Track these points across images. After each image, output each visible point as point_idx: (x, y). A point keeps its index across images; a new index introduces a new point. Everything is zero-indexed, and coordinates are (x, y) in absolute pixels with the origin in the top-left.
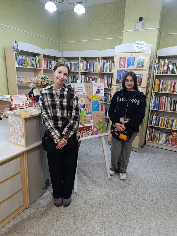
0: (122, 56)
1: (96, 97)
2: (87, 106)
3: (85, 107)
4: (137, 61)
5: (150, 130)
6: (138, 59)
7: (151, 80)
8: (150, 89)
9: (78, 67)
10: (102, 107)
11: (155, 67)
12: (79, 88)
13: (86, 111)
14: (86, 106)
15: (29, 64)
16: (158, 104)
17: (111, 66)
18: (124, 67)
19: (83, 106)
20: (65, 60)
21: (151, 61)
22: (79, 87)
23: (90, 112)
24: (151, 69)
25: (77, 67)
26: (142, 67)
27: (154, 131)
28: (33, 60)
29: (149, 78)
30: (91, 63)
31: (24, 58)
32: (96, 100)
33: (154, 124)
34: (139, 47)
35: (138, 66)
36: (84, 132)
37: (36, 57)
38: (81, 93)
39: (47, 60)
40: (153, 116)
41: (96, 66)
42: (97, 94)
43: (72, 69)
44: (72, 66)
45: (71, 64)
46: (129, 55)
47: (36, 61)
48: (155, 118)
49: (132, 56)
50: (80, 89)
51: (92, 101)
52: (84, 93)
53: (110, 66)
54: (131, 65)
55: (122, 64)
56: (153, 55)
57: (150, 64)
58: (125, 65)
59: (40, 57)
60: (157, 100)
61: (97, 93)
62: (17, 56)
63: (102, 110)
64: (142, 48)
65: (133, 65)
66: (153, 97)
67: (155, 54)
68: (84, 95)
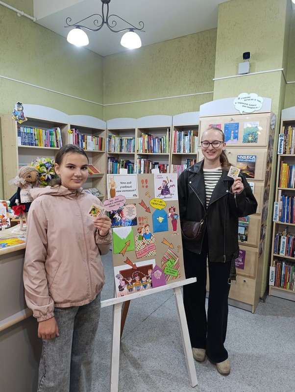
0: (215, 123)
1: (161, 202)
2: (141, 222)
3: (136, 225)
4: (243, 130)
5: (276, 264)
6: (245, 127)
7: (273, 165)
8: (271, 183)
9: (134, 146)
10: (174, 222)
11: (280, 141)
12: (124, 185)
13: (140, 233)
14: (140, 220)
15: (44, 141)
16: (290, 213)
17: (193, 143)
19: (132, 223)
20: (110, 134)
21: (272, 131)
22: (125, 183)
23: (148, 233)
24: (273, 144)
25: (132, 145)
26: (255, 140)
27: (286, 267)
28: (51, 134)
29: (269, 162)
30: (157, 138)
31: (35, 131)
32: (160, 208)
33: (284, 252)
34: (246, 105)
35: (245, 140)
36: (134, 281)
37: (57, 129)
38: (129, 196)
39: (78, 135)
40: (280, 237)
41: (166, 142)
42: (162, 196)
43: (123, 150)
44: (124, 145)
45: (121, 140)
46: (227, 120)
47: (56, 137)
48: (285, 240)
49: (232, 122)
50: (125, 187)
51: (152, 211)
52: (135, 195)
53: (191, 143)
54: (232, 138)
56: (274, 118)
57: (270, 136)
59: (64, 130)
60: (288, 204)
61: (162, 193)
62: (21, 128)
63: (175, 229)
64: (252, 106)
65: (236, 137)
66: (279, 199)
67: (277, 117)
68: (135, 198)
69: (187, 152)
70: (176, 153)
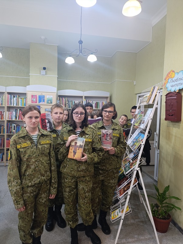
0: (34, 94)
4: (46, 99)
6: (47, 97)
18: (36, 103)
26: (51, 103)
35: (48, 103)
41: (3, 100)
46: (40, 94)
49: (42, 95)
53: (17, 101)
54: (42, 101)
55: (35, 100)
58: (36, 101)
65: (44, 101)
69: (15, 105)
70: (9, 106)
